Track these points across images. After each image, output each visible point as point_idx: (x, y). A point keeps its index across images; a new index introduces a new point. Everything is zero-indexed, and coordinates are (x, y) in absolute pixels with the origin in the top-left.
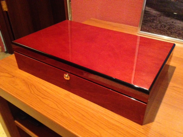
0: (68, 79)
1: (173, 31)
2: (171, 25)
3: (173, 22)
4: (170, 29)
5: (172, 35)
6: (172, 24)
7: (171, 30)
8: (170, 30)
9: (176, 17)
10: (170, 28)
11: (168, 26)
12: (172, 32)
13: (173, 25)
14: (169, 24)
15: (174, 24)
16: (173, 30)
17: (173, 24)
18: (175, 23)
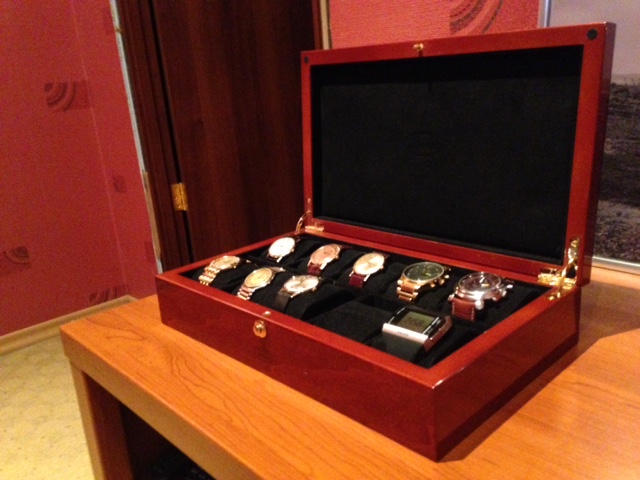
0: (263, 335)
1: (624, 241)
2: (614, 222)
3: (619, 214)
4: (613, 236)
5: (622, 255)
6: (618, 219)
7: (619, 239)
8: (615, 239)
9: (626, 200)
10: (613, 231)
11: (608, 226)
12: (622, 243)
13: (621, 222)
14: (608, 220)
15: (624, 220)
16: (625, 237)
17: (621, 218)
18: (627, 216)
